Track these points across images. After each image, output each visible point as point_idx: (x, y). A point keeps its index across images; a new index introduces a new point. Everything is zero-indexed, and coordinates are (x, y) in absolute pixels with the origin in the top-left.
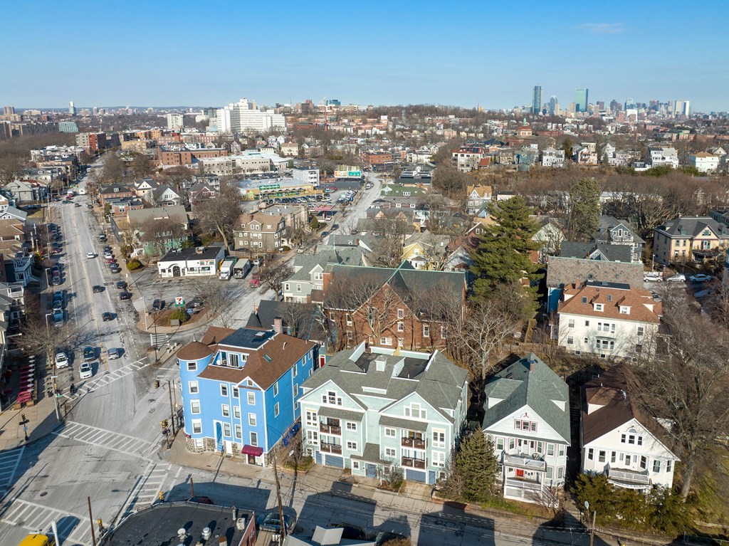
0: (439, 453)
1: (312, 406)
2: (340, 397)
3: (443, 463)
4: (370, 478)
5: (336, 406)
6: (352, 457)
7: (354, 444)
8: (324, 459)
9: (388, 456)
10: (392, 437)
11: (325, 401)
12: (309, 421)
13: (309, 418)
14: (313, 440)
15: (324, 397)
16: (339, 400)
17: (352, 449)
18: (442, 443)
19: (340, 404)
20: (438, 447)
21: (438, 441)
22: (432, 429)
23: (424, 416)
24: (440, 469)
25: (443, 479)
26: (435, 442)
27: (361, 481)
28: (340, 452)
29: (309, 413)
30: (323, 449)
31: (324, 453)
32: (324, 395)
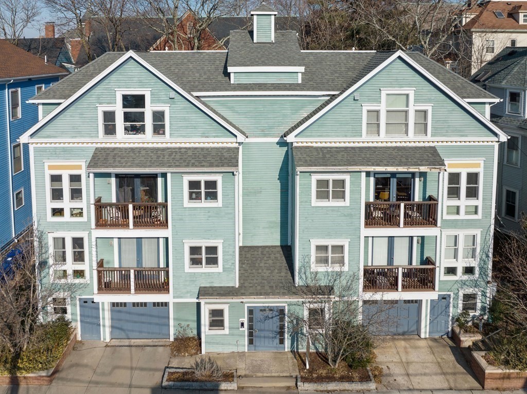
0: (462, 234)
1: (66, 152)
2: (159, 108)
3: (474, 263)
5: (148, 139)
6: (204, 292)
7: (212, 250)
9: (322, 269)
10: (338, 203)
11: (110, 130)
12: (57, 205)
13: (57, 194)
14: (70, 266)
15: (109, 117)
16: (158, 116)
17: (205, 269)
18: (472, 202)
19: (159, 129)
20: (462, 216)
21: (463, 202)
24: (464, 283)
25: (472, 313)
26: (454, 202)
27: (242, 368)
28: (164, 287)
29: (56, 179)
30: (105, 287)
31: (105, 300)
32: (109, 108)
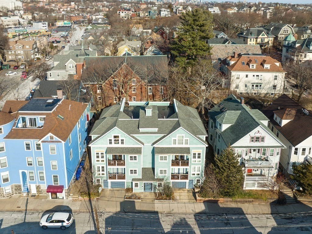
0: (196, 166)
1: (100, 148)
2: (122, 138)
3: (199, 173)
4: (148, 193)
5: (120, 145)
6: (133, 180)
7: (135, 171)
8: (110, 185)
9: (161, 175)
10: (165, 161)
11: (111, 143)
12: (98, 159)
13: (98, 157)
14: (101, 172)
15: (110, 140)
16: (122, 140)
17: (134, 175)
18: (199, 159)
19: (122, 143)
20: (196, 162)
21: (197, 159)
22: (192, 151)
23: (187, 143)
24: (197, 177)
25: (198, 184)
26: (194, 159)
27: (142, 196)
28: (124, 178)
29: (97, 153)
30: (110, 178)
31: (110, 181)
32: (110, 139)
